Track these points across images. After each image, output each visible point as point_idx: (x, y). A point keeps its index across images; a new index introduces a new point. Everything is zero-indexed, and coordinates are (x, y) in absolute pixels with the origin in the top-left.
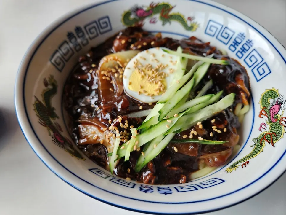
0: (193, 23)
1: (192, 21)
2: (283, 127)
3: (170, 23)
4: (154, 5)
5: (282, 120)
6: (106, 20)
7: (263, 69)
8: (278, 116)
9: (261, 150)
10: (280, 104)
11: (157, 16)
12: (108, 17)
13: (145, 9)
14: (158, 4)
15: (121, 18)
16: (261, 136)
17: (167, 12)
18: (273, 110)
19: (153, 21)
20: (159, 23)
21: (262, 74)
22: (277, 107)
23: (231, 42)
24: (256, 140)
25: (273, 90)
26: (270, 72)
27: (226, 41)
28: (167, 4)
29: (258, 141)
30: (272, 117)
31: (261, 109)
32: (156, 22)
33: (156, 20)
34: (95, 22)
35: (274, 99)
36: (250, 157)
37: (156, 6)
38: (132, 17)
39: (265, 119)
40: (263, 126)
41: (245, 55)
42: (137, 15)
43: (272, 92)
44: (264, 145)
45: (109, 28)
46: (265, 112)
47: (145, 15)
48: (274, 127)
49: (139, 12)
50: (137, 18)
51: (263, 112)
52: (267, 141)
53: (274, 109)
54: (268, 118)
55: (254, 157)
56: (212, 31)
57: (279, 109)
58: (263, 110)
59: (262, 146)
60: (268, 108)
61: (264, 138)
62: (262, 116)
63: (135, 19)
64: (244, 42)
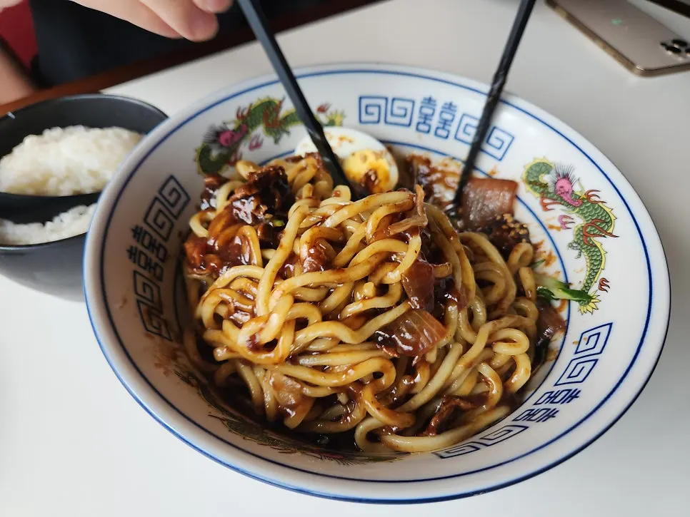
0: (331, 114)
1: (328, 112)
2: (600, 204)
3: (288, 133)
4: (245, 113)
5: (589, 197)
6: (172, 184)
7: (497, 138)
8: (578, 194)
9: (603, 252)
10: (566, 177)
11: (260, 130)
12: (172, 177)
13: (231, 127)
14: (251, 105)
15: (195, 166)
16: (577, 235)
17: (274, 115)
18: (562, 189)
19: (254, 143)
20: (268, 141)
21: (501, 146)
22: (563, 183)
23: (416, 119)
24: (574, 245)
25: (537, 161)
26: (513, 138)
27: (406, 121)
28: (267, 100)
29: (579, 244)
30: (568, 201)
31: (539, 199)
32: (262, 142)
33: (260, 140)
34: (156, 199)
35: (549, 173)
36: (597, 273)
37: (250, 113)
38: (215, 153)
39: (559, 210)
40: (564, 220)
41: (453, 129)
42: (221, 146)
43: (537, 165)
44: (598, 245)
45: (184, 198)
46: (550, 198)
47: (236, 139)
48: (587, 212)
49: (223, 138)
50: (225, 151)
51: (547, 201)
52: (595, 235)
53: (562, 187)
54: (563, 204)
55: (602, 267)
56: (372, 114)
57: (571, 183)
58: (543, 198)
59: (596, 246)
60: (551, 191)
61: (586, 234)
62: (549, 207)
63: (220, 155)
64: (438, 109)
